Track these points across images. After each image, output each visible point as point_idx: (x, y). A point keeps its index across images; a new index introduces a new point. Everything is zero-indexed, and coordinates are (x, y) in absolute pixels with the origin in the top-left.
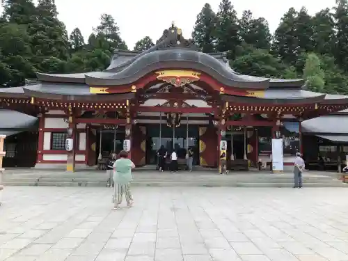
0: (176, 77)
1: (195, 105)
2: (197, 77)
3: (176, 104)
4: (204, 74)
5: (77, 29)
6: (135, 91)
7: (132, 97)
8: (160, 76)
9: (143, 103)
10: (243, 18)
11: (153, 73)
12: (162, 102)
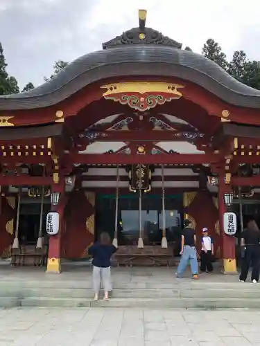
0: (137, 94)
1: (175, 150)
2: (175, 92)
3: (141, 149)
4: (189, 86)
5: (30, 84)
6: (62, 120)
7: (58, 132)
8: (109, 92)
9: (84, 148)
10: (235, 60)
11: (96, 87)
12: (116, 146)
